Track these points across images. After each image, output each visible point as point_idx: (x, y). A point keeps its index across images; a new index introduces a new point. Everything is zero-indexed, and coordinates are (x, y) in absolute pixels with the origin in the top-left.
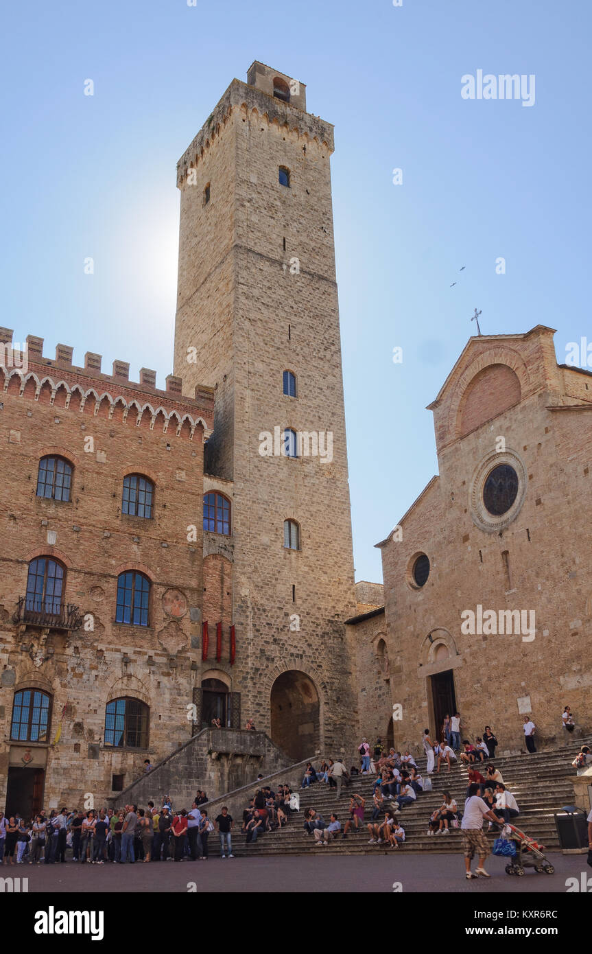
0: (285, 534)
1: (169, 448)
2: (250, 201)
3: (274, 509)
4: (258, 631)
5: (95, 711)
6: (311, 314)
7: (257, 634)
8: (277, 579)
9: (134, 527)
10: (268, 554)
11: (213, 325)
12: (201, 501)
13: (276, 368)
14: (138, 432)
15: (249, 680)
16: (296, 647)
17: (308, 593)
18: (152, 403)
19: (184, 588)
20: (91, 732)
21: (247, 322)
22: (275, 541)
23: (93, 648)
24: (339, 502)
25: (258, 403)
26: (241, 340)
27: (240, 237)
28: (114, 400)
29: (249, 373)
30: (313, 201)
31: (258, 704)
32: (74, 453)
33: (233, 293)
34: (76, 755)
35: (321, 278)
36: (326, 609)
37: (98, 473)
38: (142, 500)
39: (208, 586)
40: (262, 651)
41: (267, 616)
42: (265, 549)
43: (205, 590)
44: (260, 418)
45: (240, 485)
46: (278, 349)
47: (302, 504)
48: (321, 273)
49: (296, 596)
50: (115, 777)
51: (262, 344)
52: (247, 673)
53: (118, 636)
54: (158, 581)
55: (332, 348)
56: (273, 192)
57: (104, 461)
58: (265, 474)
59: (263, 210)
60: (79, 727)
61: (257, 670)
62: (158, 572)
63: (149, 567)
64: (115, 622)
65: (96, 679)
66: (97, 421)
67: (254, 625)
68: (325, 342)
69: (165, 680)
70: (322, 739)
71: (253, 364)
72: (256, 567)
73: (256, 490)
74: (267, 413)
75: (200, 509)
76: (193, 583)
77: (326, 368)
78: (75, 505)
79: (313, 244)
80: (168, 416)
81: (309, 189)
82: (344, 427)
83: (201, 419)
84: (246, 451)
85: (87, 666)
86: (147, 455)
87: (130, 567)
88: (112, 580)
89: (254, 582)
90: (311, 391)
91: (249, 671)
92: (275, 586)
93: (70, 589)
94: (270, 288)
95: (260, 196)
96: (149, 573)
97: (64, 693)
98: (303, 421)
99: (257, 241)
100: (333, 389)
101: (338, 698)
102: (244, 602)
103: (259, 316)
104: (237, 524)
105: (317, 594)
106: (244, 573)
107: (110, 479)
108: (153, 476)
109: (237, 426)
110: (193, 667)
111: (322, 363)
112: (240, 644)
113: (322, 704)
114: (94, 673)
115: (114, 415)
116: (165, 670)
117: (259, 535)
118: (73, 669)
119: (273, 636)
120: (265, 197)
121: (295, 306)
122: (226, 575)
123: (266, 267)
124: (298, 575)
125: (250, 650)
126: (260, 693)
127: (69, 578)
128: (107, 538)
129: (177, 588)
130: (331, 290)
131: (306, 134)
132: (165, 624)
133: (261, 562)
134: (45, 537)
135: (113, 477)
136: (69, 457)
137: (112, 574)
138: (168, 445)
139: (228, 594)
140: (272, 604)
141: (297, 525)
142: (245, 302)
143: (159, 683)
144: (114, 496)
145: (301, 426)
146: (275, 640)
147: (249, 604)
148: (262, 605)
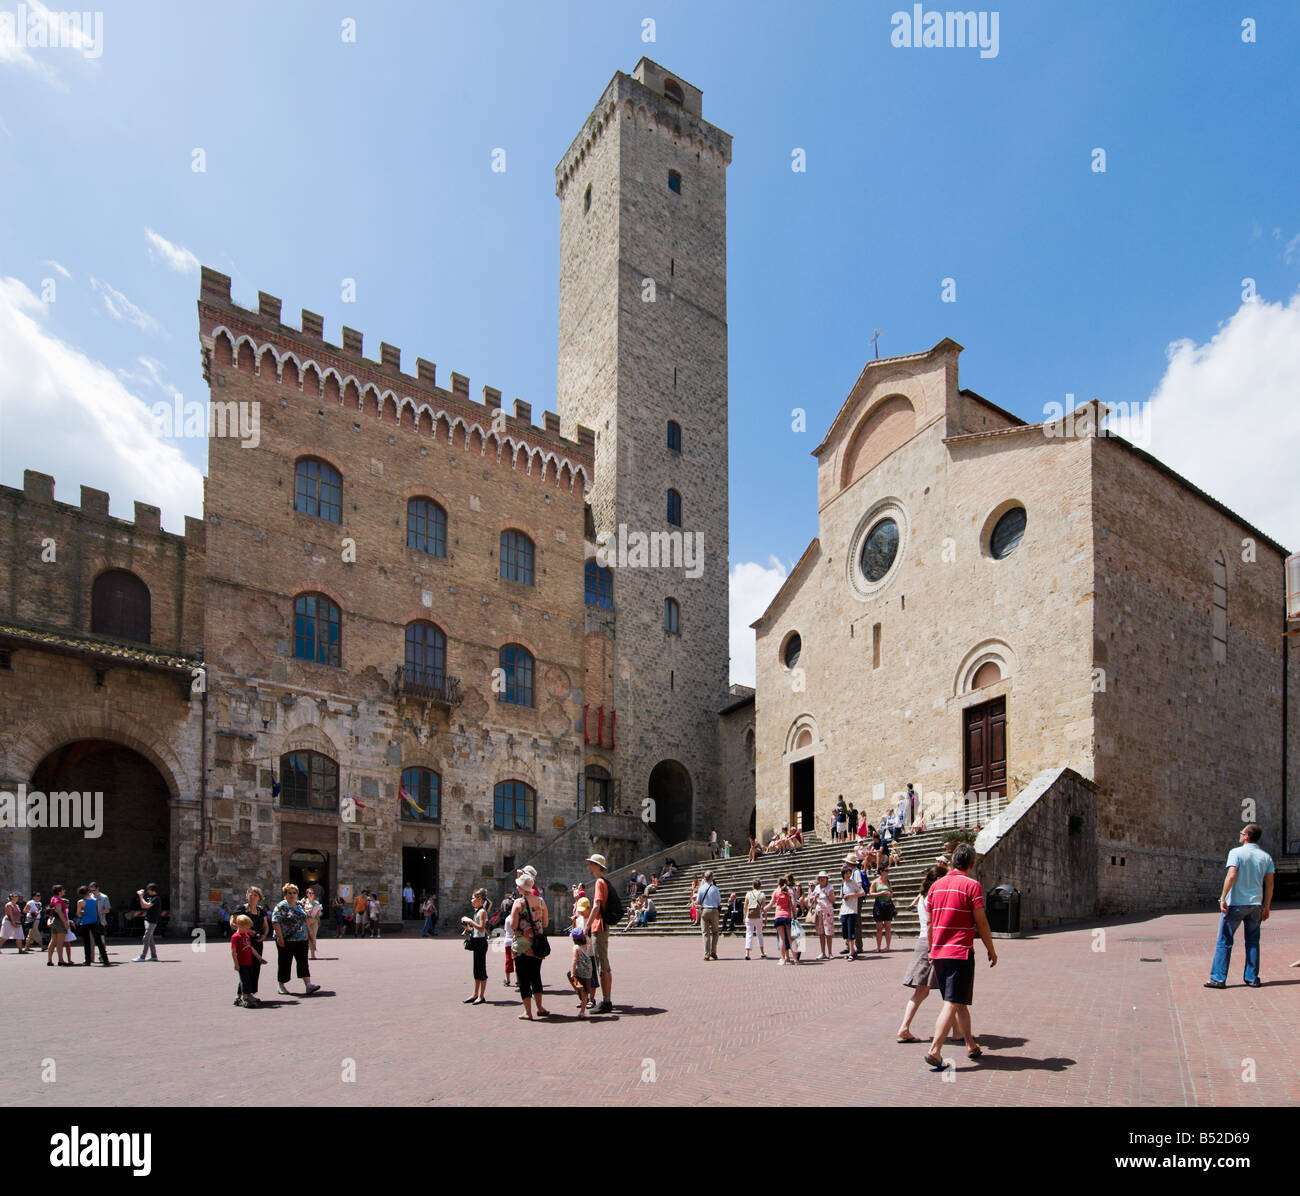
0: (665, 614)
1: (548, 501)
2: (635, 204)
3: (655, 584)
4: (638, 717)
5: (484, 793)
6: (699, 358)
7: (637, 720)
8: (656, 663)
9: (514, 594)
10: (649, 637)
11: (596, 364)
12: (582, 568)
13: (660, 416)
14: (515, 477)
15: (629, 768)
16: (672, 736)
17: (686, 680)
18: (527, 441)
19: (567, 667)
20: (480, 814)
21: (630, 359)
22: (655, 621)
23: (478, 727)
24: (719, 581)
25: (642, 454)
26: (624, 379)
27: (624, 251)
28: (486, 433)
29: (633, 418)
30: (705, 218)
31: (637, 792)
34: (468, 836)
35: (711, 316)
36: (702, 699)
37: (473, 524)
38: (521, 563)
39: (590, 667)
40: (641, 739)
41: (647, 703)
42: (646, 629)
43: (587, 670)
44: (642, 474)
46: (663, 394)
47: (683, 581)
48: (711, 310)
49: (674, 683)
50: (506, 858)
51: (646, 386)
52: (628, 760)
53: (502, 716)
54: (540, 658)
55: (719, 400)
56: (661, 198)
57: (479, 509)
59: (650, 220)
60: (468, 808)
61: (636, 757)
62: (539, 648)
63: (531, 642)
64: (498, 700)
65: (483, 761)
66: (468, 457)
67: (635, 712)
68: (712, 392)
69: (549, 764)
70: (694, 828)
71: (636, 409)
72: (636, 648)
74: (650, 468)
75: (581, 578)
76: (576, 662)
77: (712, 422)
78: (450, 561)
79: (703, 272)
80: (546, 459)
81: (702, 199)
82: (727, 494)
83: (580, 466)
84: (628, 513)
85: (473, 746)
86: (524, 507)
87: (511, 640)
88: (493, 653)
89: (634, 665)
90: (695, 447)
91: (630, 758)
92: (654, 670)
93: (450, 660)
94: (655, 320)
95: (646, 200)
96: (531, 648)
97: (452, 773)
98: (687, 482)
99: (642, 258)
100: (718, 446)
101: (709, 788)
102: (625, 686)
103: (643, 353)
104: (618, 599)
105: (694, 681)
106: (625, 655)
107: (486, 533)
108: (532, 534)
110: (577, 751)
111: (707, 416)
112: (621, 730)
113: (695, 794)
114: (480, 753)
115: (487, 452)
116: (549, 753)
117: (641, 613)
118: (459, 749)
119: (652, 724)
120: (653, 203)
121: (682, 346)
122: (608, 655)
124: (677, 660)
125: (631, 737)
126: (639, 781)
127: (448, 648)
128: (486, 604)
129: (558, 666)
130: (720, 332)
132: (548, 706)
133: (642, 643)
134: (420, 598)
135: (489, 530)
136: (441, 501)
137: (493, 646)
138: (547, 497)
139: (610, 677)
140: (652, 690)
141: (677, 605)
142: (629, 333)
143: (544, 767)
144: (491, 554)
145: (684, 488)
146: (654, 728)
147: (629, 688)
148: (642, 690)
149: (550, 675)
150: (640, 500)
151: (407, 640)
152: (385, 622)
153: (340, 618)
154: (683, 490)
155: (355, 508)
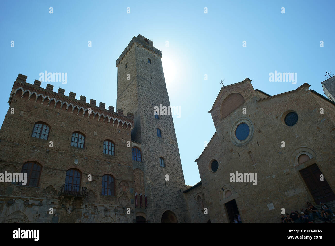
0: (160, 162)
2: (140, 65)
3: (156, 153)
4: (154, 196)
7: (154, 197)
8: (159, 177)
9: (108, 158)
10: (156, 169)
12: (131, 150)
14: (109, 126)
15: (153, 216)
17: (170, 182)
18: (113, 117)
19: (127, 181)
21: (142, 96)
22: (157, 164)
23: (92, 205)
24: (176, 152)
26: (141, 101)
27: (138, 74)
28: (100, 114)
29: (144, 110)
32: (86, 131)
33: (137, 88)
36: (176, 188)
37: (94, 139)
38: (110, 149)
40: (157, 204)
41: (157, 191)
42: (154, 167)
43: (135, 181)
44: (148, 124)
45: (144, 145)
46: (152, 105)
47: (165, 152)
49: (166, 183)
51: (147, 103)
53: (102, 200)
54: (117, 178)
56: (147, 64)
57: (97, 135)
58: (152, 142)
61: (156, 211)
62: (117, 175)
63: (114, 173)
64: (101, 195)
65: (94, 219)
66: (94, 121)
67: (153, 194)
69: (122, 217)
71: (145, 108)
72: (152, 173)
73: (149, 147)
74: (151, 123)
75: (131, 153)
76: (130, 179)
78: (86, 149)
80: (119, 121)
83: (130, 123)
84: (145, 134)
85: (90, 213)
86: (112, 134)
87: (107, 173)
88: (100, 178)
89: (151, 179)
90: (163, 117)
92: (159, 180)
93: (83, 181)
95: (143, 64)
96: (114, 175)
98: (162, 126)
99: (143, 75)
101: (184, 220)
103: (145, 95)
104: (144, 158)
105: (173, 182)
106: (148, 175)
108: (114, 141)
109: (142, 126)
110: (132, 211)
112: (149, 202)
114: (93, 216)
115: (100, 120)
117: (152, 162)
118: (84, 215)
119: (160, 198)
122: (141, 176)
123: (146, 82)
126: (157, 220)
127: (83, 177)
128: (98, 162)
129: (124, 181)
130: (165, 91)
131: (154, 52)
132: (120, 195)
133: (153, 171)
134: (74, 161)
135: (100, 140)
136: (84, 133)
137: (100, 176)
138: (119, 131)
139: (143, 183)
140: (159, 186)
141: (163, 159)
142: (141, 90)
143: (119, 218)
144: (100, 147)
145: (162, 128)
146: (161, 200)
147: (150, 187)
148: (155, 187)
149: (121, 184)
150: (148, 131)
151: (67, 176)
152: (59, 170)
153: (41, 169)
154: (161, 128)
155: (54, 135)
